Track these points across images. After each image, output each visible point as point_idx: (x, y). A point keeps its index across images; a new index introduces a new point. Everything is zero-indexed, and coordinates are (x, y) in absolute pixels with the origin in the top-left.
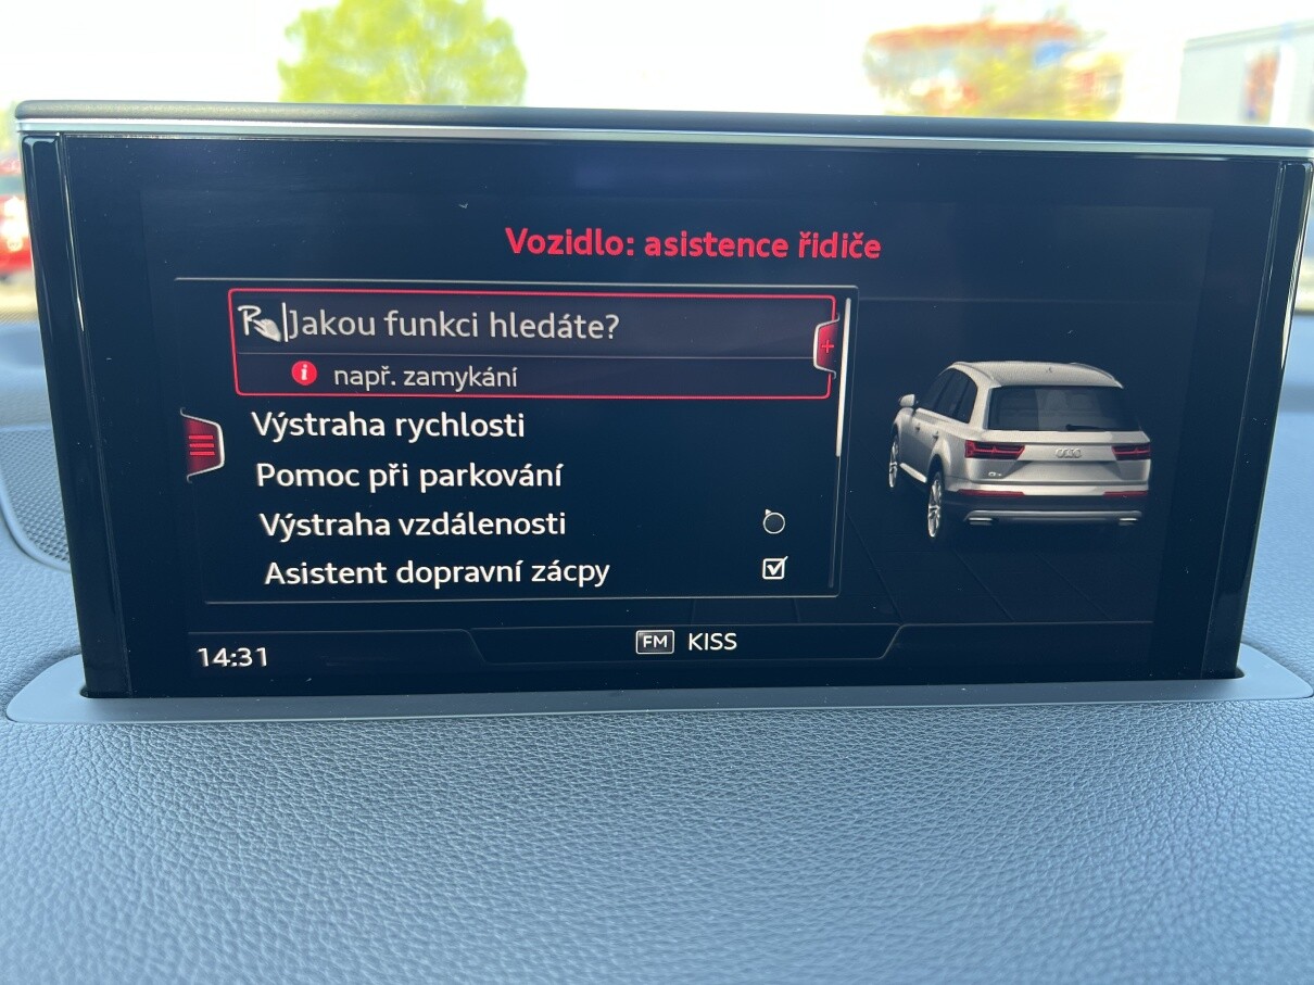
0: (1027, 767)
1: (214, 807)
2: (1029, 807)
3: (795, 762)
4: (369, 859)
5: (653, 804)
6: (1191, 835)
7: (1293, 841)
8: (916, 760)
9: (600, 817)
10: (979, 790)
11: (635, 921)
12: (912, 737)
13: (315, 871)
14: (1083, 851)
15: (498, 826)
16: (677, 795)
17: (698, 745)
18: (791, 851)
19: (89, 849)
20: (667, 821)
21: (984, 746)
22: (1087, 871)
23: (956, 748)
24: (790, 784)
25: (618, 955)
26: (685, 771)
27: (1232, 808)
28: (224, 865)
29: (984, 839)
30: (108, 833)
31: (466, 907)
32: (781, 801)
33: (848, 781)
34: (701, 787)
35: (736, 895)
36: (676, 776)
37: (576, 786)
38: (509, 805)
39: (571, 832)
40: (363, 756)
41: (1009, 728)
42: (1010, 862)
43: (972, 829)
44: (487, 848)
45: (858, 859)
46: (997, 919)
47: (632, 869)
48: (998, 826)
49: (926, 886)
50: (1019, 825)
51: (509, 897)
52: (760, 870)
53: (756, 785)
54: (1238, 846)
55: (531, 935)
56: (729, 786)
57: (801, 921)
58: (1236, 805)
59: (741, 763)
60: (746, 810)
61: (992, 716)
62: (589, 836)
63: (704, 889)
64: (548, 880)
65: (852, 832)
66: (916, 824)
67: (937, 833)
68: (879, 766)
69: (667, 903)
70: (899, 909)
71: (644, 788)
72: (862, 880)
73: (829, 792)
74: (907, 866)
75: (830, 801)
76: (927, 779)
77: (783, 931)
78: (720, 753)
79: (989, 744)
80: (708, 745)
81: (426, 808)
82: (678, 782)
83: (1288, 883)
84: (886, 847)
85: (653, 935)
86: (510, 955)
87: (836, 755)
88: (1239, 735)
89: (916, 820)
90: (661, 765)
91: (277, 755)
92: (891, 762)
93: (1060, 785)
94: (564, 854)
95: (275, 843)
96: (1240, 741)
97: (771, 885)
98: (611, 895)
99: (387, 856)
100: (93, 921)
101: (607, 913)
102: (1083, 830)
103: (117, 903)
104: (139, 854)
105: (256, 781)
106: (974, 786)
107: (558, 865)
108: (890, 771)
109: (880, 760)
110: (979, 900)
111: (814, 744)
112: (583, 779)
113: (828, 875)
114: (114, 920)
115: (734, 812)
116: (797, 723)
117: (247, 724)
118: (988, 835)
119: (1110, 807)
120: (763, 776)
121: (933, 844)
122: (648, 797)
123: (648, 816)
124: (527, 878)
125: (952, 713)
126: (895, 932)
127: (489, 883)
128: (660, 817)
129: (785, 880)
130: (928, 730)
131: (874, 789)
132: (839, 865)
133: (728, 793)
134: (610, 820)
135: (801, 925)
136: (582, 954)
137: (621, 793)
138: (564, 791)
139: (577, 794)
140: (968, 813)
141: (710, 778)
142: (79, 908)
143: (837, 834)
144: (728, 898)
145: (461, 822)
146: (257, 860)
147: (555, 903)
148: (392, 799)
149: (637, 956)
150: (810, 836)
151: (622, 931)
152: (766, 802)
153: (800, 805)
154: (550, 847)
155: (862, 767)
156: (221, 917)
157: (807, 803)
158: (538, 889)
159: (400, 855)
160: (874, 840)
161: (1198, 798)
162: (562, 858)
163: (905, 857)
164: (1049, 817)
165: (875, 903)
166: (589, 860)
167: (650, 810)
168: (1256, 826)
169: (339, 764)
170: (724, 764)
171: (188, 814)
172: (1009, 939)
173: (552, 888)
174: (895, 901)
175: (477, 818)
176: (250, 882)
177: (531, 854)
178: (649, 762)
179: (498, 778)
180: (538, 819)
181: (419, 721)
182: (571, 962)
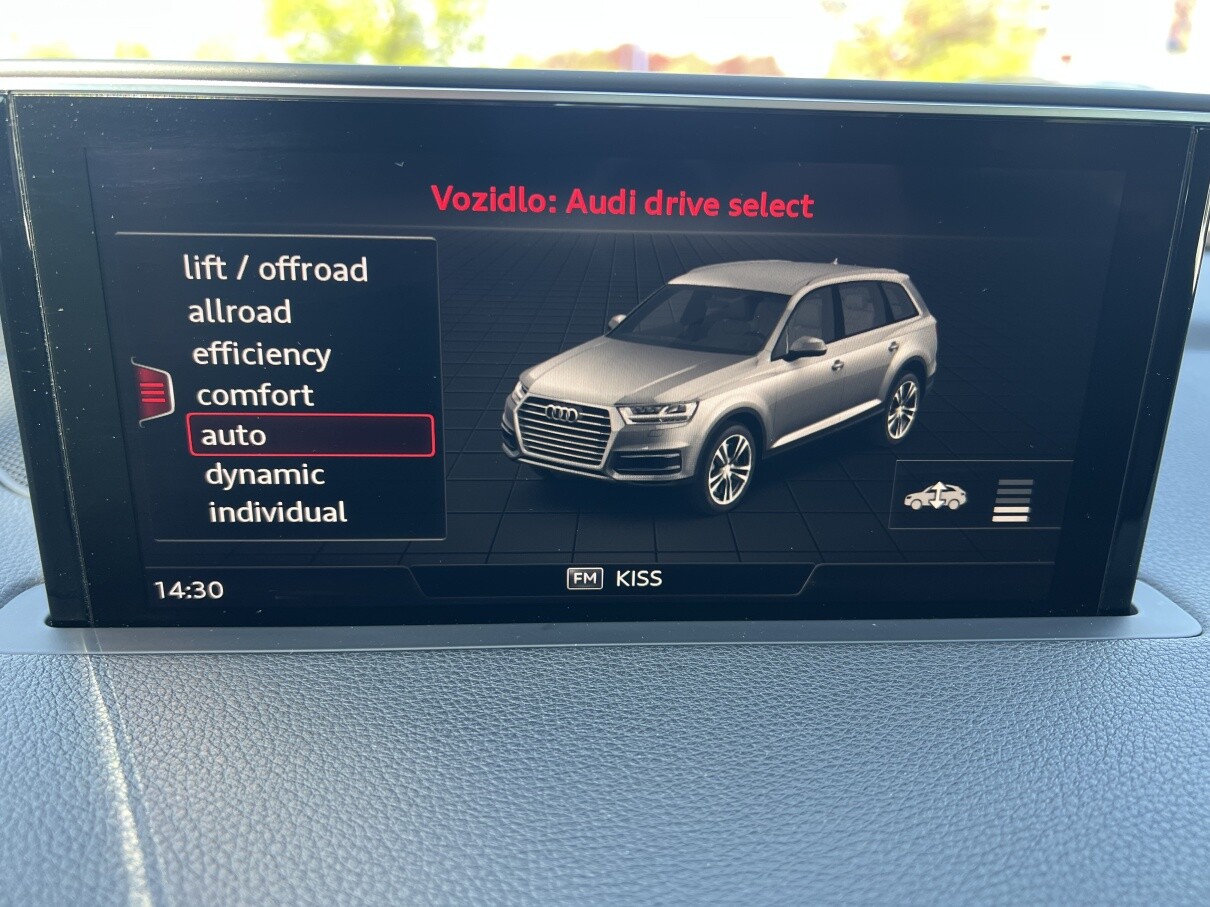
0: (929, 705)
2: (929, 745)
3: (712, 697)
4: (309, 791)
5: (577, 739)
6: (1079, 773)
7: (1175, 780)
8: (825, 697)
10: (884, 727)
11: (555, 855)
12: (822, 673)
14: (977, 788)
15: (431, 761)
16: (600, 730)
17: (621, 681)
18: (704, 787)
19: (48, 780)
20: (590, 757)
21: (890, 684)
22: (980, 809)
23: (864, 685)
24: (707, 720)
25: (538, 888)
26: (608, 707)
27: (1119, 746)
29: (886, 777)
30: (66, 764)
31: (397, 840)
32: (697, 737)
33: (761, 717)
34: (623, 723)
35: (652, 830)
36: (600, 711)
37: (505, 721)
38: (443, 740)
39: (499, 766)
40: (307, 689)
41: (914, 665)
42: (909, 799)
43: (876, 766)
44: (419, 781)
45: (766, 795)
46: (894, 855)
47: (555, 804)
48: (899, 763)
49: (829, 822)
50: (919, 763)
51: (439, 831)
52: (675, 806)
53: (674, 721)
54: (1123, 784)
55: (457, 867)
56: (650, 721)
57: (711, 856)
58: (1123, 744)
59: (661, 699)
60: (664, 745)
61: (899, 653)
62: (516, 770)
63: (621, 824)
64: (476, 814)
65: (762, 768)
66: (822, 760)
67: (842, 770)
68: (790, 703)
69: (586, 837)
70: (803, 845)
71: (569, 723)
72: (770, 816)
73: (743, 728)
74: (813, 802)
75: (743, 737)
76: (835, 716)
77: (693, 866)
78: (642, 688)
79: (895, 681)
80: (631, 681)
81: (364, 741)
83: (1169, 821)
84: (794, 783)
85: (572, 869)
86: (438, 887)
87: (751, 692)
88: (1130, 674)
89: (822, 757)
90: (586, 700)
91: (226, 687)
92: (802, 698)
93: (959, 723)
94: (492, 788)
96: (1130, 680)
97: (684, 821)
98: (534, 829)
99: (326, 789)
100: (50, 851)
101: (529, 847)
102: (979, 767)
103: (72, 833)
106: (879, 723)
107: (485, 799)
108: (801, 707)
109: (791, 697)
110: (879, 837)
111: (730, 680)
112: (512, 714)
113: (738, 811)
114: (69, 849)
115: (653, 748)
116: (716, 659)
117: (200, 655)
118: (889, 772)
119: (1006, 745)
120: (681, 711)
121: (837, 781)
122: (573, 732)
123: (572, 751)
124: (456, 812)
125: (862, 650)
126: (797, 867)
127: (420, 816)
128: (583, 752)
129: (698, 816)
130: (839, 667)
131: (785, 725)
132: (749, 800)
133: (648, 729)
134: (536, 755)
135: (711, 861)
136: (505, 887)
137: (547, 728)
138: (494, 726)
139: (506, 729)
140: (872, 750)
141: (631, 713)
142: (37, 838)
143: (748, 770)
144: (642, 832)
145: (396, 755)
147: (481, 836)
148: (333, 733)
149: (556, 889)
150: (723, 772)
151: (543, 864)
152: (684, 738)
153: (715, 741)
154: (479, 781)
155: (775, 703)
157: (721, 739)
158: (466, 823)
159: (338, 787)
160: (783, 776)
161: (1087, 736)
162: (489, 792)
163: (811, 794)
164: (947, 754)
165: (781, 839)
166: (515, 795)
167: (574, 745)
168: (1142, 765)
169: (284, 697)
170: (645, 700)
172: (904, 874)
173: (479, 822)
174: (799, 836)
175: (411, 751)
177: (461, 788)
178: (575, 697)
179: (432, 712)
180: (469, 753)
181: (360, 654)
182: (494, 894)
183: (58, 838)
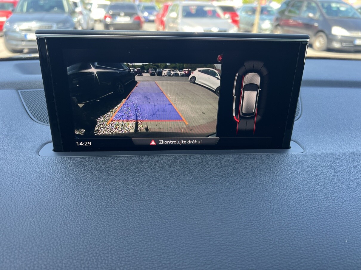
1: (84, 172)
4: (114, 181)
9: (158, 174)
11: (164, 192)
13: (104, 184)
17: (177, 161)
19: (61, 180)
28: (87, 183)
30: (65, 177)
31: (133, 190)
40: (112, 163)
44: (136, 179)
45: (205, 182)
51: (141, 188)
81: (125, 172)
82: (173, 168)
83: (286, 187)
85: (167, 194)
91: (95, 163)
95: (96, 179)
98: (159, 187)
99: (118, 181)
100: (65, 192)
101: (159, 191)
103: (69, 189)
104: (71, 180)
105: (91, 168)
107: (150, 182)
114: (69, 192)
117: (88, 157)
127: (137, 186)
128: (169, 174)
129: (192, 185)
136: (154, 197)
142: (62, 190)
145: (131, 175)
146: (93, 182)
148: (118, 171)
149: (164, 197)
151: (161, 193)
156: (88, 191)
158: (146, 187)
159: (120, 181)
169: (107, 165)
171: (79, 174)
175: (134, 174)
176: (93, 185)
177: (145, 180)
179: (138, 167)
180: (146, 174)
181: (122, 156)
183: (66, 190)
